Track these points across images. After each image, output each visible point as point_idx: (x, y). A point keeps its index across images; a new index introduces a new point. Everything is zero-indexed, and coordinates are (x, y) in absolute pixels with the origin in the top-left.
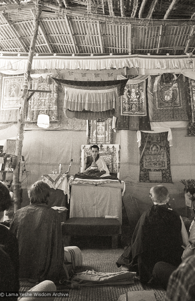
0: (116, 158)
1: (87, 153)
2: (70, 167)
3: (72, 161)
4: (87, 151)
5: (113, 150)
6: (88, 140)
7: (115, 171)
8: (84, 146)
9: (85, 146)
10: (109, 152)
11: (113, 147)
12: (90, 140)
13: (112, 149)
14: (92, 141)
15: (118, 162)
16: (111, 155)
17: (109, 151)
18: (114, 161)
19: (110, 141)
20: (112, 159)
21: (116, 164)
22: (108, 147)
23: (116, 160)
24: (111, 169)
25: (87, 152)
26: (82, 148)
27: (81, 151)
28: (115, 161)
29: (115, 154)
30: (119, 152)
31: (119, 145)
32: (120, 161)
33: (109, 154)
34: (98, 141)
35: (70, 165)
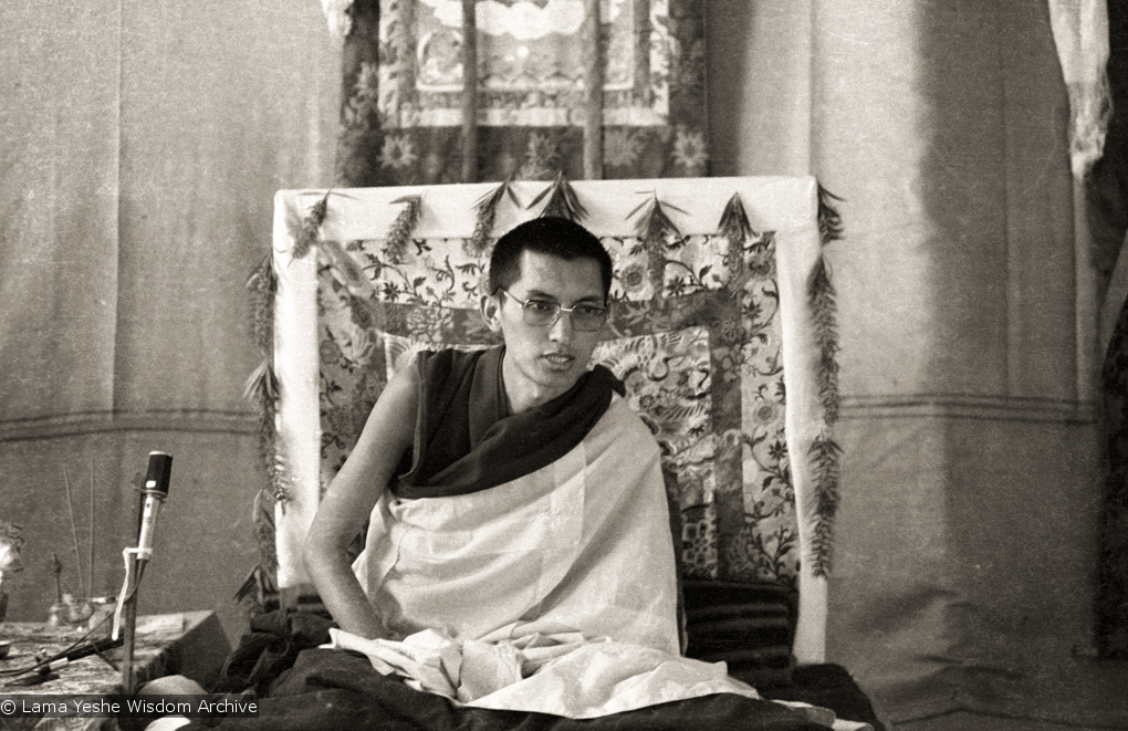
0: (776, 369)
1: (355, 302)
2: (139, 565)
3: (163, 486)
4: (353, 272)
5: (732, 258)
6: (350, 80)
7: (771, 548)
8: (306, 206)
9: (321, 213)
10: (677, 285)
11: (735, 217)
12: (384, 72)
13: (723, 244)
14: (409, 95)
15: (798, 424)
16: (702, 334)
17: (670, 273)
18: (749, 406)
19: (663, 92)
20: (723, 387)
21: (779, 450)
22: (658, 222)
23: (771, 392)
24: (709, 518)
25: (353, 290)
26: (282, 240)
27: (273, 284)
28: (765, 414)
29: (753, 310)
30: (819, 282)
31: (822, 192)
32: (831, 406)
33: (677, 316)
34: (495, 84)
35: (142, 550)
